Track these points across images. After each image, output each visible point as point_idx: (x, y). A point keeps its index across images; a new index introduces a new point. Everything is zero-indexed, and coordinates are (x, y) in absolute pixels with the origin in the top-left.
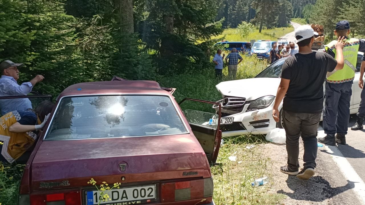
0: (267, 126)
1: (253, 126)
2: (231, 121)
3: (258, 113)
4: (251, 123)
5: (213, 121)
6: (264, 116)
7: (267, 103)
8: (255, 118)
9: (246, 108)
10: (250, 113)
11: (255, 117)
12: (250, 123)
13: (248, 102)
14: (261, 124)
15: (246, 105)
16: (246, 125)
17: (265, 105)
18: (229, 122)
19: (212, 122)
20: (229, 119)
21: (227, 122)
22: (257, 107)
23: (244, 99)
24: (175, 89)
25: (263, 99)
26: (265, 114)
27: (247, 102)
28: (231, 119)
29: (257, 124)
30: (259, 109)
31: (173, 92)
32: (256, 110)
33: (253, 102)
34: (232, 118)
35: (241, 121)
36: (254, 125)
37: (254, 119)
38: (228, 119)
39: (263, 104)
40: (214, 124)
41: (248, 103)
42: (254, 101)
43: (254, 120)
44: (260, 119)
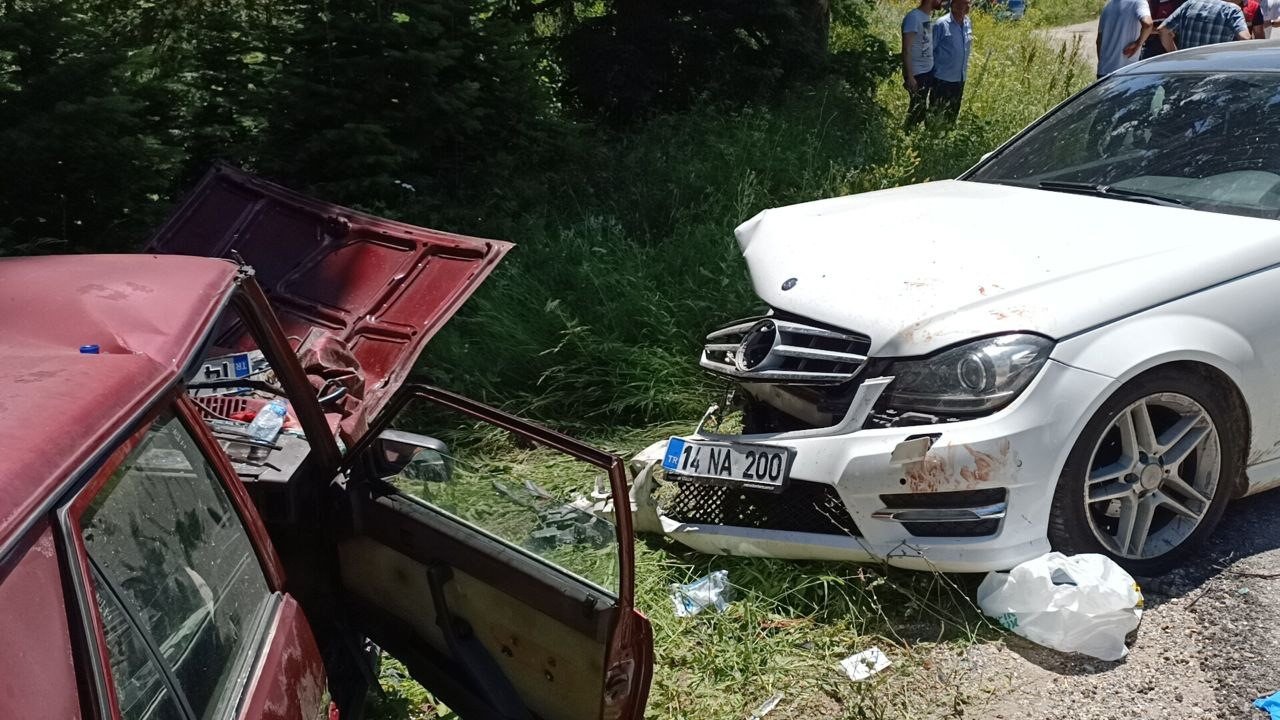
0: (991, 528)
1: (904, 524)
2: (774, 474)
3: (938, 444)
4: (891, 501)
5: (689, 450)
6: (973, 467)
7: (999, 380)
8: (913, 477)
9: (866, 400)
10: (886, 441)
11: (914, 473)
12: (883, 498)
13: (881, 367)
14: (950, 515)
15: (868, 382)
16: (861, 506)
17: (985, 391)
18: (767, 480)
19: (683, 456)
20: (764, 455)
21: (753, 471)
22: (936, 402)
23: (860, 342)
24: (509, 246)
25: (976, 357)
26: (982, 457)
27: (877, 367)
28: (776, 462)
29: (928, 515)
30: (943, 418)
31: (491, 262)
32: (929, 422)
33: (915, 367)
34: (784, 457)
35: (834, 479)
36: (910, 512)
37: (909, 480)
38: (763, 460)
39: (973, 388)
40: (690, 471)
41: (884, 374)
42: (921, 363)
43: (906, 490)
44: (943, 488)
